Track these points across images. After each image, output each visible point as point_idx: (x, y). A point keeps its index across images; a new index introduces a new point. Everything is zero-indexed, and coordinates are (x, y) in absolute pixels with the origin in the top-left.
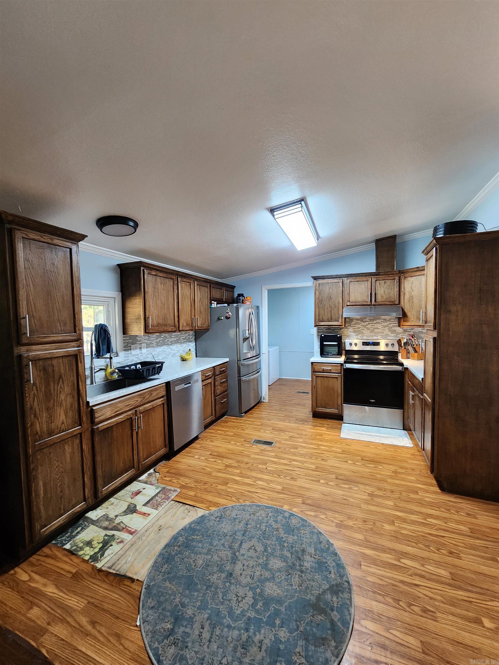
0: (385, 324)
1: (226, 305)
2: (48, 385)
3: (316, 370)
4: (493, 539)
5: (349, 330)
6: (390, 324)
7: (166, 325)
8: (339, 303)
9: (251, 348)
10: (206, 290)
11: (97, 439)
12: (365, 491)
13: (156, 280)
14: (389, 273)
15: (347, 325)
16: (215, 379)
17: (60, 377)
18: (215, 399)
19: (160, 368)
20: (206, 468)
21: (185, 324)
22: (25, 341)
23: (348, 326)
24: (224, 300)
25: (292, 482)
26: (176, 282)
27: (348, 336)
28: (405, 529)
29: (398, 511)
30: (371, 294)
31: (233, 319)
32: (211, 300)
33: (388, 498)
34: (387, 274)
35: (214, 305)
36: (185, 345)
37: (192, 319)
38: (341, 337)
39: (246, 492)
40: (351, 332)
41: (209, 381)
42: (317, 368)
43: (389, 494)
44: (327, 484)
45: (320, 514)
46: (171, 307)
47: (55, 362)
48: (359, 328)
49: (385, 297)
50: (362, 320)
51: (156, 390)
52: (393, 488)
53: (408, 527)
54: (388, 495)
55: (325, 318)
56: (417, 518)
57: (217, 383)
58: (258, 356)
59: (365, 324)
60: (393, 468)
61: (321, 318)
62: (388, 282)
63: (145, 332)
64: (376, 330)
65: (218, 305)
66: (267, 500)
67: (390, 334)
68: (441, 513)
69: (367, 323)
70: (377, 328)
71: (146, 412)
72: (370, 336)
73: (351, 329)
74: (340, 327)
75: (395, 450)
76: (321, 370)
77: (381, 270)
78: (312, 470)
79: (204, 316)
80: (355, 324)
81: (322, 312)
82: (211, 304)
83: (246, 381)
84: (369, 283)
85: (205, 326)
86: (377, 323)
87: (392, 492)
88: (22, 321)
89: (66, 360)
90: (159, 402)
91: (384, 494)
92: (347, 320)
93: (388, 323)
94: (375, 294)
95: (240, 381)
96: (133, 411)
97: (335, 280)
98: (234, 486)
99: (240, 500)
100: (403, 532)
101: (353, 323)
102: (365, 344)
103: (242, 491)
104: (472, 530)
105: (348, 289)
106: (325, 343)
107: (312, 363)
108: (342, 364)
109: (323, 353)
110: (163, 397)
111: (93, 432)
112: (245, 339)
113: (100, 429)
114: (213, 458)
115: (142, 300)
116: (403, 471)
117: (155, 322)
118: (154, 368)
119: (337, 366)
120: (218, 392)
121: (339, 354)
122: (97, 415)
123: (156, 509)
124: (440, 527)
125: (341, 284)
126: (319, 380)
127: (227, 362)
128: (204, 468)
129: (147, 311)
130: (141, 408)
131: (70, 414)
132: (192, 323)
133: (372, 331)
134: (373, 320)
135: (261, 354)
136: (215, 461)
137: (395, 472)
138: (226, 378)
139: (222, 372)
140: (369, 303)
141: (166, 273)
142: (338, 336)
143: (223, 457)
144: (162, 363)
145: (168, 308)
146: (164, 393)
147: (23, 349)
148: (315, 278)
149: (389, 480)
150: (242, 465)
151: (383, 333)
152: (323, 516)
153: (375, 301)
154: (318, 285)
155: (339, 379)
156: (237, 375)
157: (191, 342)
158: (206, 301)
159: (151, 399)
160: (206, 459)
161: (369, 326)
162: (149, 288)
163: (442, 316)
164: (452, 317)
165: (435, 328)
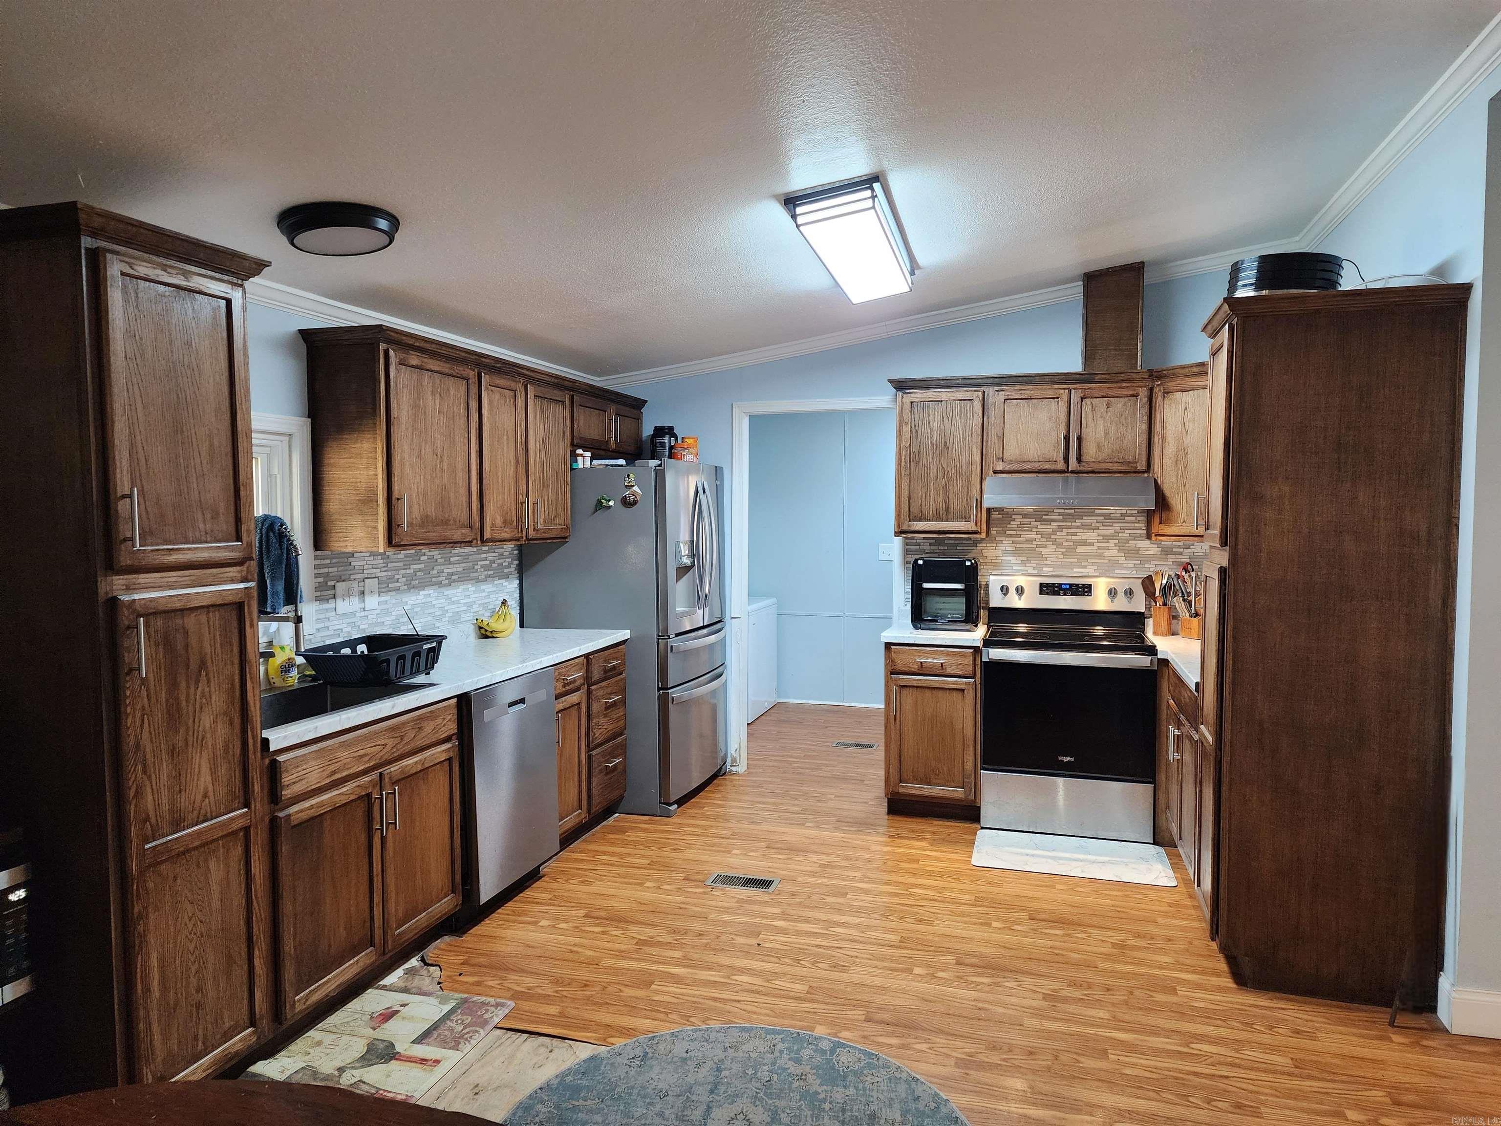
0: (1109, 530)
1: (622, 462)
2: (173, 685)
3: (900, 666)
4: (1344, 1078)
5: (1002, 547)
6: (1123, 530)
7: (445, 523)
8: (971, 463)
9: (699, 599)
10: (561, 413)
11: (285, 848)
12: (1037, 989)
13: (420, 384)
14: (1122, 377)
15: (994, 531)
16: (589, 692)
17: (203, 665)
18: (590, 757)
19: (434, 655)
20: (580, 950)
21: (499, 521)
22: (125, 560)
23: (998, 533)
24: (612, 445)
25: (836, 975)
26: (474, 390)
27: (996, 566)
28: (1134, 1065)
29: (1119, 1030)
30: (1067, 438)
31: (647, 506)
32: (574, 446)
33: (1098, 1003)
34: (1114, 378)
35: (584, 460)
36: (487, 587)
37: (519, 505)
38: (974, 568)
39: (707, 1001)
40: (1005, 552)
41: (574, 698)
42: (903, 660)
43: (1098, 994)
44: (933, 976)
45: (913, 1041)
46: (461, 464)
47: (190, 621)
48: (1030, 541)
49: (1107, 450)
50: (1040, 516)
51: (432, 716)
52: (1110, 981)
53: (1142, 1061)
54: (1096, 997)
55: (929, 508)
56: (1167, 1043)
57: (595, 707)
58: (716, 625)
59: (1048, 529)
60: (1114, 937)
61: (915, 510)
62: (1119, 404)
63: (390, 542)
64: (1081, 549)
65: (595, 462)
66: (768, 1015)
67: (1122, 561)
68: (1230, 1031)
69: (1055, 525)
70: (1085, 543)
71: (407, 779)
72: (1063, 566)
73: (1006, 544)
74: (971, 538)
75: (1126, 896)
76: (915, 667)
77: (1100, 367)
78: (891, 946)
79: (552, 497)
80: (1021, 527)
81: (919, 492)
82: (574, 456)
83: (685, 704)
84: (1062, 405)
85: (557, 528)
86: (1083, 527)
87: (1108, 990)
88: (123, 507)
89: (215, 617)
90: (440, 752)
91: (1085, 995)
92: (995, 515)
93: (1117, 526)
94: (1079, 438)
95: (664, 702)
96: (374, 776)
97: (961, 394)
98: (671, 989)
99: (691, 1019)
100: (1127, 1071)
101: (1013, 525)
102: (1047, 589)
103: (694, 999)
104: (1298, 1064)
105: (998, 421)
106: (926, 585)
107: (888, 646)
108: (977, 650)
109: (919, 617)
110: (447, 740)
111: (274, 825)
112: (683, 570)
113: (295, 820)
114: (597, 925)
115: (381, 445)
116: (1143, 943)
117: (416, 513)
118: (417, 654)
119: (964, 655)
120: (599, 734)
121: (970, 619)
122: (286, 779)
123: (456, 1048)
124: (1222, 1059)
125: (977, 405)
126: (909, 698)
127: (624, 642)
128: (575, 949)
129: (396, 479)
130: (394, 768)
131: (223, 771)
132: (520, 519)
133: (1070, 551)
134: (1072, 517)
135: (727, 619)
136: (603, 933)
137: (1121, 946)
138: (623, 691)
139: (610, 673)
140: (1061, 466)
141: (448, 359)
142: (968, 563)
143: (627, 922)
144: (440, 639)
145: (454, 470)
146: (451, 727)
147: (119, 581)
148: (901, 386)
149: (1102, 965)
150: (686, 939)
151: (1102, 556)
152: (924, 1047)
153: (1079, 460)
154: (907, 407)
155: (970, 695)
156: (654, 683)
157: (506, 577)
158: (561, 448)
159: (419, 743)
160: (577, 927)
161: (1061, 536)
162: (402, 410)
163: (1244, 511)
164: (1269, 514)
165: (1224, 543)
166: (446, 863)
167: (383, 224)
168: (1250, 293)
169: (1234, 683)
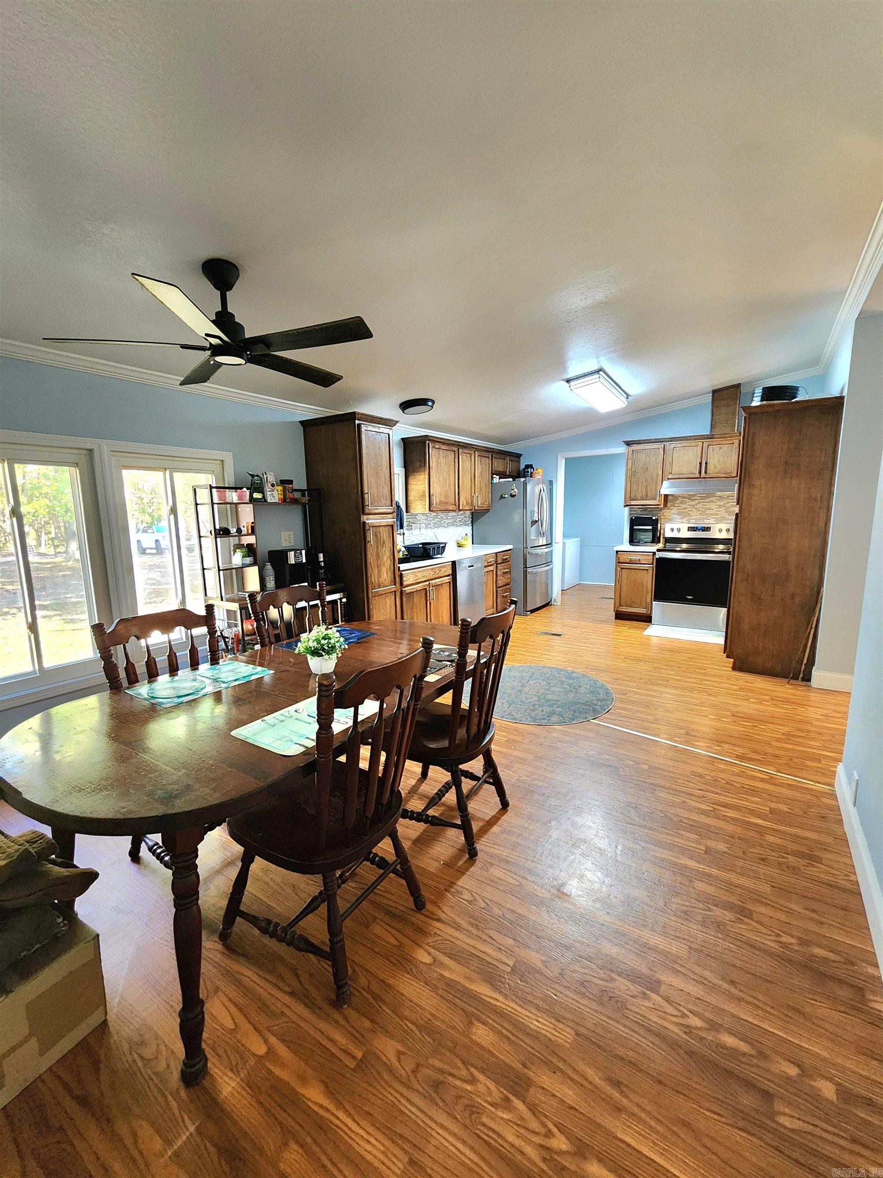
0: (721, 503)
1: (511, 479)
2: (378, 547)
3: (621, 560)
5: (672, 511)
6: (728, 503)
7: (447, 503)
8: (657, 476)
9: (541, 534)
10: (487, 461)
11: (404, 600)
12: (652, 666)
13: (439, 454)
14: (726, 436)
15: (669, 504)
16: (497, 567)
17: (384, 543)
18: (497, 591)
19: (444, 547)
21: (465, 503)
22: (367, 511)
23: (672, 506)
24: (508, 473)
26: (457, 455)
27: (670, 520)
30: (701, 464)
31: (520, 498)
32: (493, 474)
34: (723, 436)
35: (496, 479)
36: (460, 528)
37: (472, 497)
38: (657, 520)
40: (674, 514)
41: (491, 568)
42: (623, 558)
44: (614, 660)
45: (601, 673)
46: (452, 483)
47: (381, 529)
48: (685, 509)
49: (719, 467)
50: (690, 498)
51: (444, 567)
55: (639, 495)
56: (695, 681)
57: (498, 572)
58: (549, 544)
59: (693, 503)
60: (690, 655)
61: (633, 496)
62: (725, 447)
63: (430, 510)
64: (708, 512)
65: (501, 480)
66: (552, 664)
67: (727, 516)
69: (697, 501)
70: (710, 509)
71: (437, 586)
72: (700, 519)
73: (674, 510)
74: (657, 508)
76: (628, 561)
77: (717, 431)
79: (484, 494)
80: (681, 503)
81: (635, 488)
82: (492, 478)
83: (532, 573)
84: (699, 449)
85: (485, 506)
86: (710, 502)
88: (366, 496)
89: (386, 528)
90: (447, 579)
92: (670, 498)
93: (725, 502)
94: (706, 463)
95: (525, 573)
96: (427, 583)
97: (655, 446)
101: (678, 502)
102: (691, 529)
105: (670, 457)
106: (635, 527)
107: (617, 552)
108: (654, 553)
109: (632, 541)
110: (449, 575)
111: (402, 592)
112: (534, 522)
113: (407, 592)
115: (427, 477)
117: (438, 500)
118: (439, 548)
119: (649, 555)
120: (500, 583)
121: (655, 540)
122: (404, 579)
125: (661, 451)
126: (625, 572)
127: (510, 550)
129: (431, 488)
130: (433, 581)
131: (389, 573)
132: (472, 502)
133: (703, 513)
134: (706, 498)
135: (553, 543)
138: (510, 568)
139: (505, 561)
140: (698, 476)
141: (448, 444)
142: (654, 518)
144: (445, 544)
145: (450, 485)
146: (450, 572)
147: (365, 517)
148: (628, 444)
151: (717, 514)
152: (604, 675)
153: (706, 473)
154: (631, 452)
155: (650, 571)
156: (522, 566)
157: (467, 525)
158: (487, 475)
159: (440, 575)
161: (699, 506)
162: (433, 464)
163: (745, 491)
164: (755, 492)
165: (738, 504)
166: (448, 616)
167: (430, 404)
168: (759, 404)
169: (738, 558)
